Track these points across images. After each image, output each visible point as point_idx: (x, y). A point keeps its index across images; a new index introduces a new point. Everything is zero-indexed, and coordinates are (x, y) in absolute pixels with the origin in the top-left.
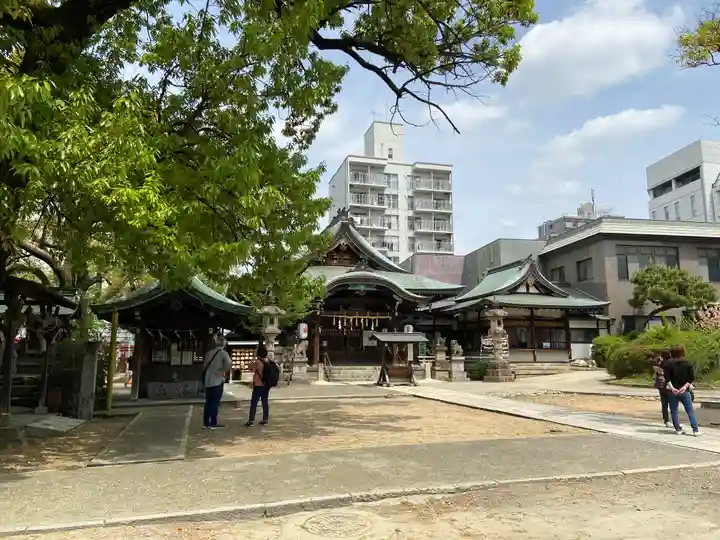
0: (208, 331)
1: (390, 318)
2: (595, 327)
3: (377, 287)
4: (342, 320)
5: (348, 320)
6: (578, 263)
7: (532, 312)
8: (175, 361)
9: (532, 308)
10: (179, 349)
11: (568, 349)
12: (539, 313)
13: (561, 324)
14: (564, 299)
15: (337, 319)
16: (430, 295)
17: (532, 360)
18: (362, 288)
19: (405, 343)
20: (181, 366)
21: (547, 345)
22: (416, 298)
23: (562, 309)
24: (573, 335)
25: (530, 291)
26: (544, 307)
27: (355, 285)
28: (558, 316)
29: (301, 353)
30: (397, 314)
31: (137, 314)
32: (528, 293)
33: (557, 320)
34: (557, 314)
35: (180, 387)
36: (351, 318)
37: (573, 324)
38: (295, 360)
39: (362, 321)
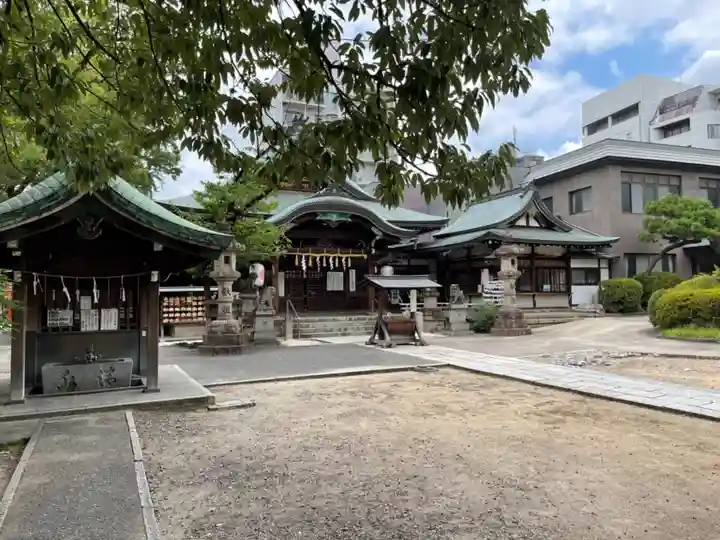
0: (149, 276)
1: (365, 256)
2: (596, 266)
3: (352, 217)
4: (307, 258)
5: (314, 259)
6: (571, 193)
7: (533, 248)
8: (89, 324)
9: (533, 244)
10: (94, 306)
11: (568, 292)
12: (540, 250)
13: (562, 264)
14: (566, 234)
15: (300, 258)
16: (416, 228)
17: (532, 306)
18: (334, 218)
19: (408, 290)
20: (99, 332)
21: (547, 287)
22: (399, 232)
23: (563, 246)
24: (574, 276)
25: (531, 224)
26: (545, 243)
27: (325, 214)
28: (559, 254)
29: (267, 303)
30: (374, 251)
31: (13, 244)
32: (528, 227)
33: (558, 259)
34: (558, 252)
35: (100, 370)
36: (318, 256)
37: (575, 264)
38: (257, 313)
39: (331, 261)
